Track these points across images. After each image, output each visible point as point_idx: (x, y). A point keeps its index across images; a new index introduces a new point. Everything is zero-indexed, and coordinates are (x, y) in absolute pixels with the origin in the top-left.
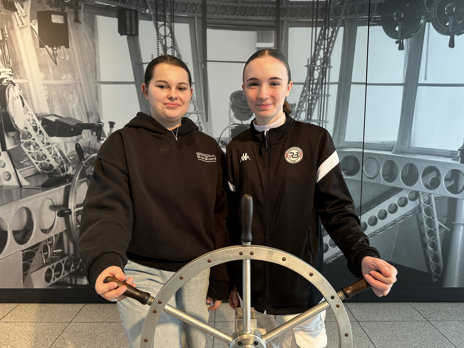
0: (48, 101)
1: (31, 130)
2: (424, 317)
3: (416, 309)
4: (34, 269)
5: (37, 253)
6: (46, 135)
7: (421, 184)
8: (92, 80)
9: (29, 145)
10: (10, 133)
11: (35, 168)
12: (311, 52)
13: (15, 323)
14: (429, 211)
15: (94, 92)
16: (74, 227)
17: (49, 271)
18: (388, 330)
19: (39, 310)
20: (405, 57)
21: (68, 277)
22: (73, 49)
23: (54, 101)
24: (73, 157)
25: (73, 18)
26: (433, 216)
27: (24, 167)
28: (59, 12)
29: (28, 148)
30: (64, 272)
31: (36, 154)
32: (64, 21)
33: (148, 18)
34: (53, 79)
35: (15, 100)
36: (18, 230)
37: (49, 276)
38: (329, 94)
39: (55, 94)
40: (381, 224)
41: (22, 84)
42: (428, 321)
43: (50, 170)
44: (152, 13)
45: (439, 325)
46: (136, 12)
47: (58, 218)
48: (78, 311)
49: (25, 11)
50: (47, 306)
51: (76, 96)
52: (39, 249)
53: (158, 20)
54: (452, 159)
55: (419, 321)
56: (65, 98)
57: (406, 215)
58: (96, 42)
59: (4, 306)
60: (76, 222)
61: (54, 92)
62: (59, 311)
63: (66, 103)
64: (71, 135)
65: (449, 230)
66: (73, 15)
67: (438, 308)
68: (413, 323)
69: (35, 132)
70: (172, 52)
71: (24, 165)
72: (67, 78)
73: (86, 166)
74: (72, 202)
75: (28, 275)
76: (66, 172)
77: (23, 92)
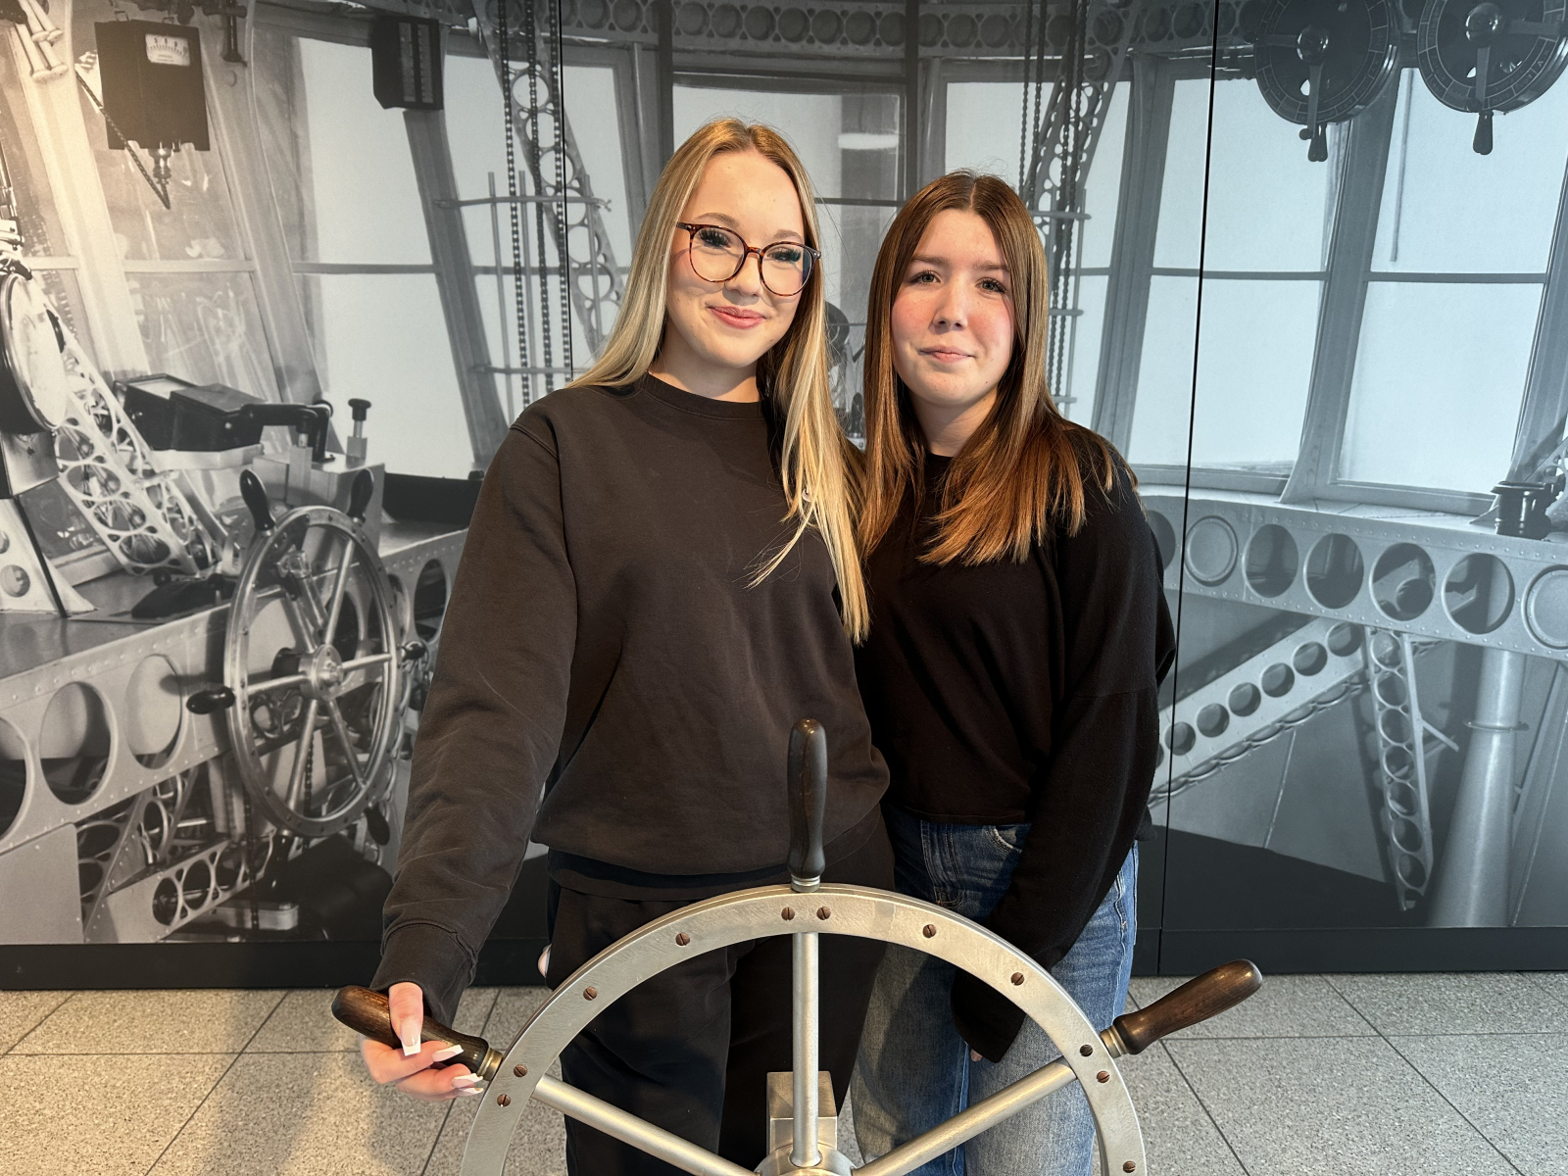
0: (145, 330)
1: (89, 427)
2: (1369, 1023)
3: (1343, 998)
4: (116, 883)
5: (125, 828)
6: (141, 445)
7: (1370, 600)
8: (290, 261)
9: (87, 476)
10: (21, 436)
11: (108, 554)
12: (1022, 166)
13: (60, 1058)
14: (1393, 689)
15: (299, 301)
16: (245, 747)
17: (166, 889)
18: (1254, 1067)
19: (139, 1014)
20: (1331, 183)
21: (230, 907)
22: (224, 154)
23: (163, 330)
24: (235, 517)
25: (219, 48)
26: (1406, 703)
27: (73, 551)
28: (173, 25)
29: (82, 489)
30: (215, 889)
31: (110, 508)
32: (190, 57)
33: (475, 46)
34: (158, 255)
35: (31, 327)
36: (61, 756)
37: (168, 902)
38: (1079, 307)
39: (166, 307)
40: (1240, 728)
41: (54, 272)
42: (1380, 1035)
43: (158, 561)
44: (487, 32)
45: (1416, 1049)
46: (434, 26)
47: (190, 716)
48: (266, 1016)
49: (53, 22)
50: (163, 998)
51: (239, 315)
52: (133, 816)
53: (510, 55)
54: (1473, 519)
55: (1352, 1037)
56: (202, 322)
57: (1321, 700)
58: (300, 132)
59: (22, 1002)
60: (249, 730)
61: (163, 299)
62: (202, 1015)
63: (206, 336)
64: (223, 443)
65: (1456, 747)
66: (221, 36)
67: (1415, 992)
68: (1335, 1042)
69: (104, 433)
70: (558, 163)
71: (71, 544)
72: (204, 254)
73: (276, 546)
74: (234, 666)
75: (99, 900)
76: (212, 567)
77: (59, 299)
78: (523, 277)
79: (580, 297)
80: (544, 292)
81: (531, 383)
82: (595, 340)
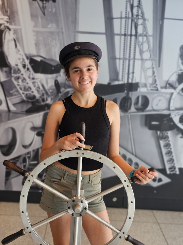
0: (36, 45)
1: (20, 67)
4: (14, 176)
5: (18, 163)
6: (32, 72)
8: (72, 30)
9: (18, 78)
10: (4, 68)
11: (21, 97)
22: (59, 4)
23: (40, 45)
24: (52, 90)
29: (17, 81)
31: (23, 86)
34: (41, 27)
35: (9, 42)
39: (42, 39)
41: (15, 29)
47: (36, 137)
52: (20, 160)
56: (50, 43)
63: (50, 47)
69: (24, 68)
71: (13, 94)
72: (52, 27)
76: (46, 102)
77: (17, 36)
78: (126, 37)
79: (139, 42)
80: (131, 40)
81: (125, 62)
82: (141, 52)
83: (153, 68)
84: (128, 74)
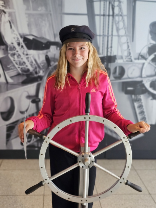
0: (28, 25)
4: (13, 137)
5: (16, 126)
6: (26, 49)
11: (17, 71)
21: (36, 142)
23: (32, 25)
24: (43, 64)
27: (10, 70)
29: (13, 57)
30: (34, 139)
31: (19, 61)
34: (32, 10)
35: (5, 23)
36: (5, 111)
41: (10, 12)
43: (28, 72)
47: (31, 104)
51: (48, 23)
61: (32, 19)
63: (41, 27)
64: (42, 49)
69: (18, 46)
72: (42, 10)
73: (51, 70)
74: (41, 94)
75: (10, 141)
76: (38, 74)
77: (11, 18)
78: (105, 17)
79: (116, 21)
80: (109, 20)
81: (104, 38)
82: (118, 30)
83: (128, 43)
84: (107, 48)
